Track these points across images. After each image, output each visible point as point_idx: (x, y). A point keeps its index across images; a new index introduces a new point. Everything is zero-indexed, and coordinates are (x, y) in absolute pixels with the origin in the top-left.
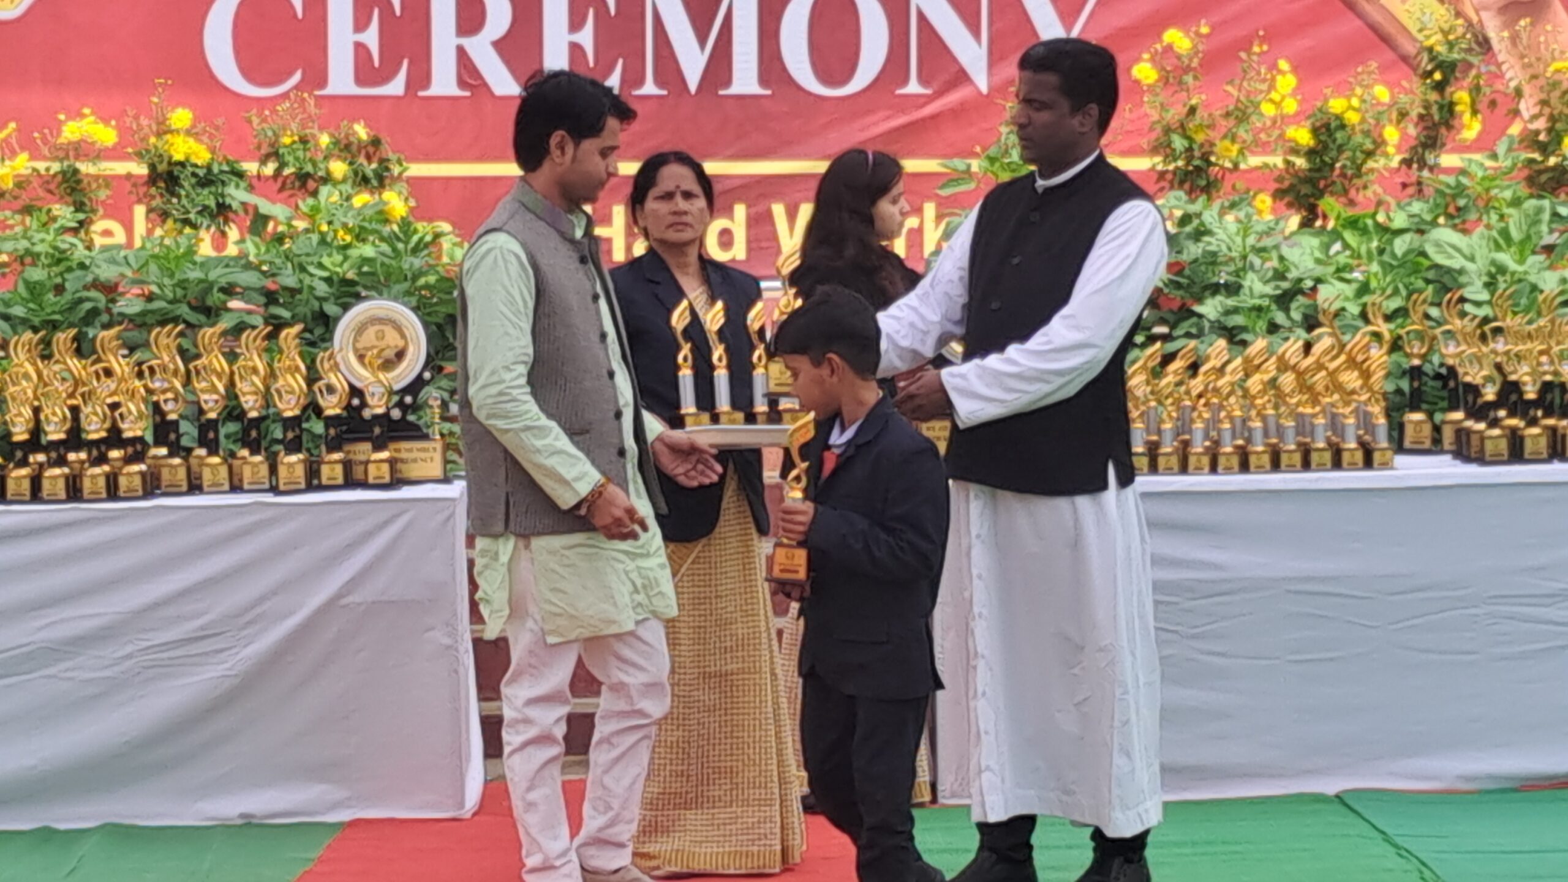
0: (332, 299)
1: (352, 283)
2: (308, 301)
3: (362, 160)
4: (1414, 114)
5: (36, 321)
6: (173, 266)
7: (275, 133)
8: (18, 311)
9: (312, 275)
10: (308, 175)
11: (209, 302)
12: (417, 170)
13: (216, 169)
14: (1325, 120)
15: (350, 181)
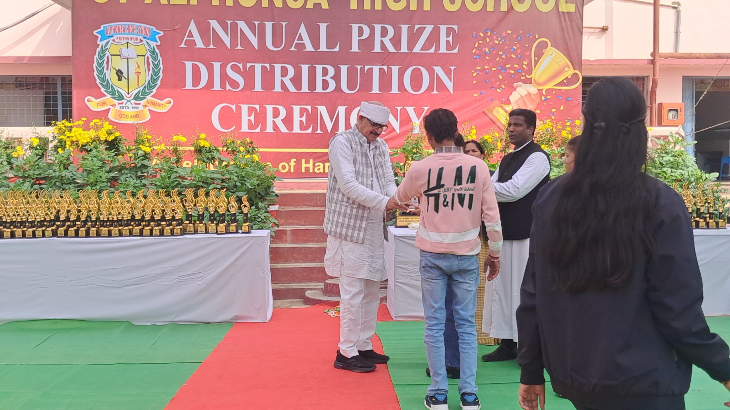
0: (239, 181)
1: (244, 177)
2: (232, 182)
3: (248, 147)
4: (504, 140)
5: (163, 186)
6: (198, 172)
7: (226, 140)
8: (158, 183)
9: (234, 175)
10: (234, 150)
11: (208, 182)
12: (261, 150)
13: (211, 148)
14: (483, 141)
15: (245, 152)
